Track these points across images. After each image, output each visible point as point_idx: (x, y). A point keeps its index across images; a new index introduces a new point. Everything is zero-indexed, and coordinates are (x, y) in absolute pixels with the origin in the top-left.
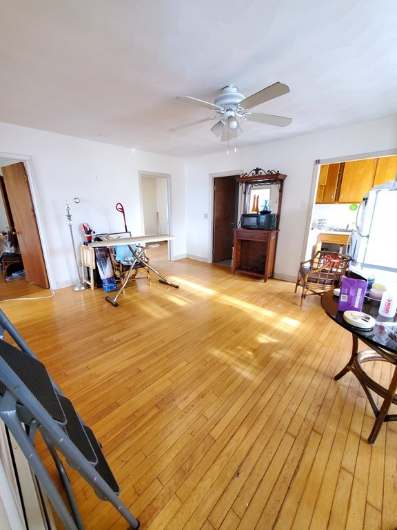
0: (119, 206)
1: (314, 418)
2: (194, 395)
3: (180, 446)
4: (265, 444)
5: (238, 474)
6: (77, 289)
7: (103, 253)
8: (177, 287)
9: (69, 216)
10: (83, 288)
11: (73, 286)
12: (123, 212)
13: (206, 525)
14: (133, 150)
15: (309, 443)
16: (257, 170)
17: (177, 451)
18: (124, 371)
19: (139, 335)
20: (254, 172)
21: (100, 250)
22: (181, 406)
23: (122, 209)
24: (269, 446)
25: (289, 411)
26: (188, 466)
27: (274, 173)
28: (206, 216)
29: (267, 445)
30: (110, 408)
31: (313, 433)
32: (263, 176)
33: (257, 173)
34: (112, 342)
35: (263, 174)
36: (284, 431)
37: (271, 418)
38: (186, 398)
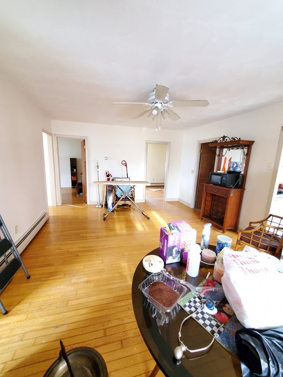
0: (124, 162)
1: (132, 335)
2: (85, 279)
3: (52, 297)
4: (86, 325)
5: (57, 327)
6: (97, 206)
7: (110, 188)
8: (148, 218)
9: (98, 166)
10: (100, 206)
11: (96, 205)
12: (126, 166)
13: (21, 335)
14: (144, 129)
15: (109, 345)
16: (224, 137)
17: (48, 299)
18: (72, 252)
19: (97, 238)
20: (222, 139)
21: (109, 187)
22: (73, 281)
23: (126, 164)
24: (86, 328)
25: (122, 320)
26: (44, 307)
27: (236, 139)
28: (193, 172)
29: (86, 326)
30: (49, 265)
31: (119, 342)
32: (229, 142)
33: (223, 140)
34: (83, 237)
35: (228, 140)
36: (104, 327)
37: (107, 316)
38: (81, 278)
